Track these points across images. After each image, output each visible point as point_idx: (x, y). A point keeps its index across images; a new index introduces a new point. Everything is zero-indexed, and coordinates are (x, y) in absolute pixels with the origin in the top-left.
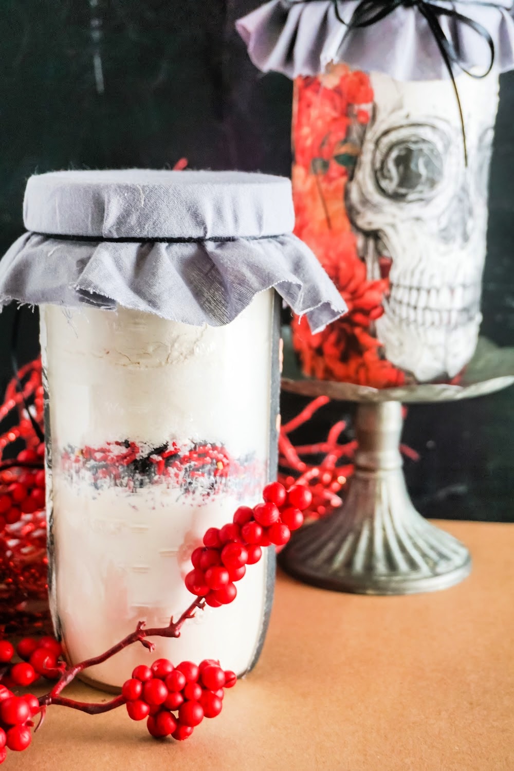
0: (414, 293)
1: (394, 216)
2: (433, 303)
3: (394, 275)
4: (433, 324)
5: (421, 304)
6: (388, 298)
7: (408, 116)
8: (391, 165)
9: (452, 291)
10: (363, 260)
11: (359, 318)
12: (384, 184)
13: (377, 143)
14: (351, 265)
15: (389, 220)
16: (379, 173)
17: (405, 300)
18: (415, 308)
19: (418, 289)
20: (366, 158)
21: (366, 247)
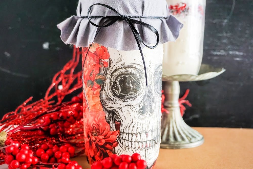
0: (130, 135)
1: (121, 105)
2: (138, 139)
3: (121, 128)
4: (139, 148)
5: (134, 140)
6: (119, 138)
7: (124, 64)
8: (118, 84)
9: (147, 134)
10: (109, 122)
11: (108, 146)
12: (116, 91)
13: (112, 75)
14: (104, 124)
15: (119, 106)
16: (113, 88)
17: (127, 139)
18: (131, 142)
19: (132, 134)
20: (108, 81)
21: (109, 117)
